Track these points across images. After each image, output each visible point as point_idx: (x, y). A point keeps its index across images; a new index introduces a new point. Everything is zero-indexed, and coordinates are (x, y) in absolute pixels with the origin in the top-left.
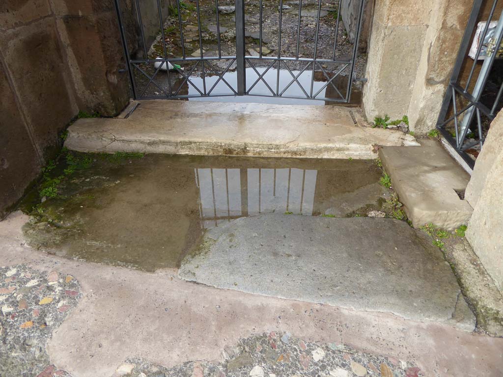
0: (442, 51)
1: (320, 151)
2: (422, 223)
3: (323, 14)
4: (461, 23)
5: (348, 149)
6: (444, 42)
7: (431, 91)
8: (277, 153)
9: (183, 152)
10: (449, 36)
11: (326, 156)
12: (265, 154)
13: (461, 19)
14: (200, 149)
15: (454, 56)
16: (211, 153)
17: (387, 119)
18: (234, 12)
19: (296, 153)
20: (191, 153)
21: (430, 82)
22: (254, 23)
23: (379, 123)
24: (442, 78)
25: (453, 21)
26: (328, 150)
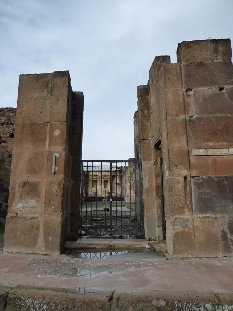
0: (159, 219)
1: (134, 245)
2: (158, 251)
3: (132, 220)
4: (161, 213)
5: (142, 244)
6: (159, 217)
7: (159, 229)
8: (123, 246)
9: (98, 247)
10: (159, 216)
11: (136, 246)
12: (120, 247)
13: (161, 212)
14: (102, 246)
15: (162, 220)
16: (106, 247)
17: (151, 239)
18: (100, 220)
19: (128, 246)
20: (100, 247)
21: (158, 227)
22: (108, 223)
23: (150, 239)
24: (161, 226)
25: (159, 213)
26: (137, 245)
